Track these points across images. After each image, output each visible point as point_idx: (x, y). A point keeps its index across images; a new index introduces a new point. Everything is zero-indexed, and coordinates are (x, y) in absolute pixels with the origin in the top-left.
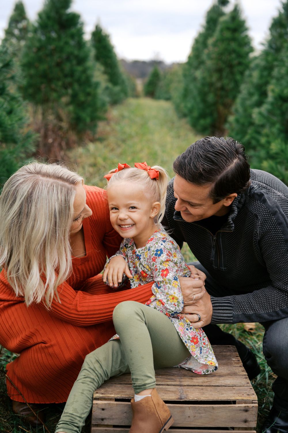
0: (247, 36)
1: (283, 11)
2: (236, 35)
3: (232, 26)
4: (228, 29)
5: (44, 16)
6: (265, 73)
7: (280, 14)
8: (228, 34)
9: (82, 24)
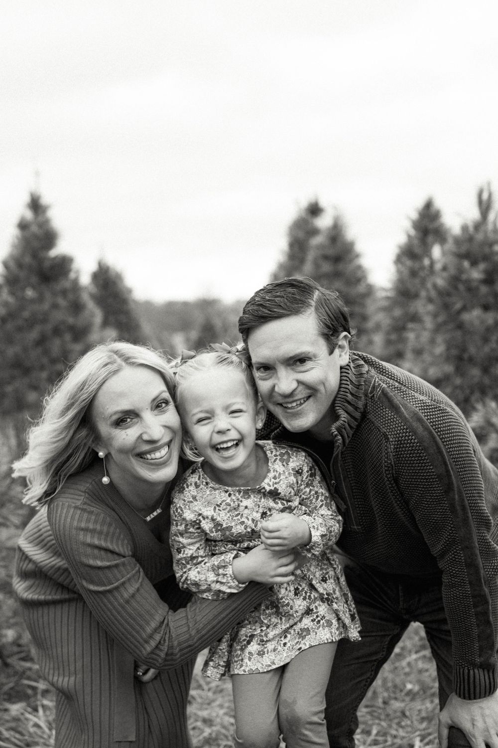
0: (359, 267)
1: (413, 232)
2: (341, 267)
3: (331, 252)
4: (326, 258)
5: (12, 264)
6: (393, 337)
7: (409, 236)
8: (326, 267)
9: (78, 272)
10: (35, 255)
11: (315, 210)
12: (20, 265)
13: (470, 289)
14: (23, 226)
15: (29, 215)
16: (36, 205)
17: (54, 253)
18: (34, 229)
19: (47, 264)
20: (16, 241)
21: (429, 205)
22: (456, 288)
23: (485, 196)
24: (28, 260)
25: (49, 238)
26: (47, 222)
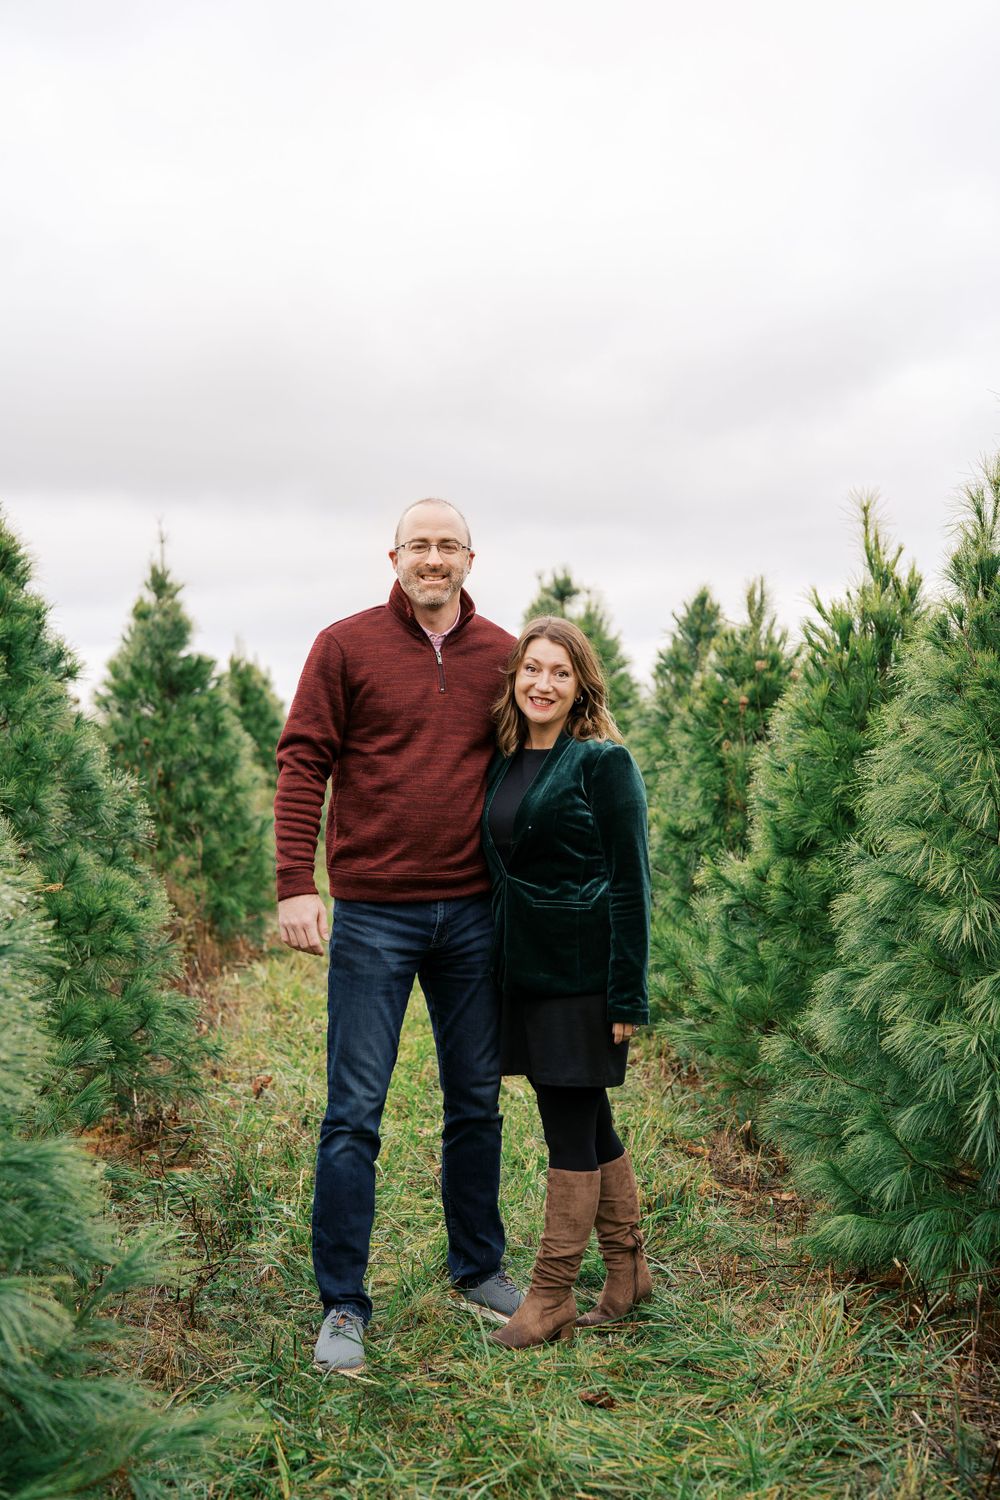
10: (159, 658)
11: (563, 592)
12: (137, 672)
13: (733, 715)
14: (141, 614)
15: (150, 598)
16: (160, 584)
17: (183, 654)
18: (158, 618)
19: (176, 668)
20: (128, 636)
21: (702, 600)
22: (717, 713)
23: (757, 597)
24: (148, 662)
25: (179, 631)
26: (177, 607)
